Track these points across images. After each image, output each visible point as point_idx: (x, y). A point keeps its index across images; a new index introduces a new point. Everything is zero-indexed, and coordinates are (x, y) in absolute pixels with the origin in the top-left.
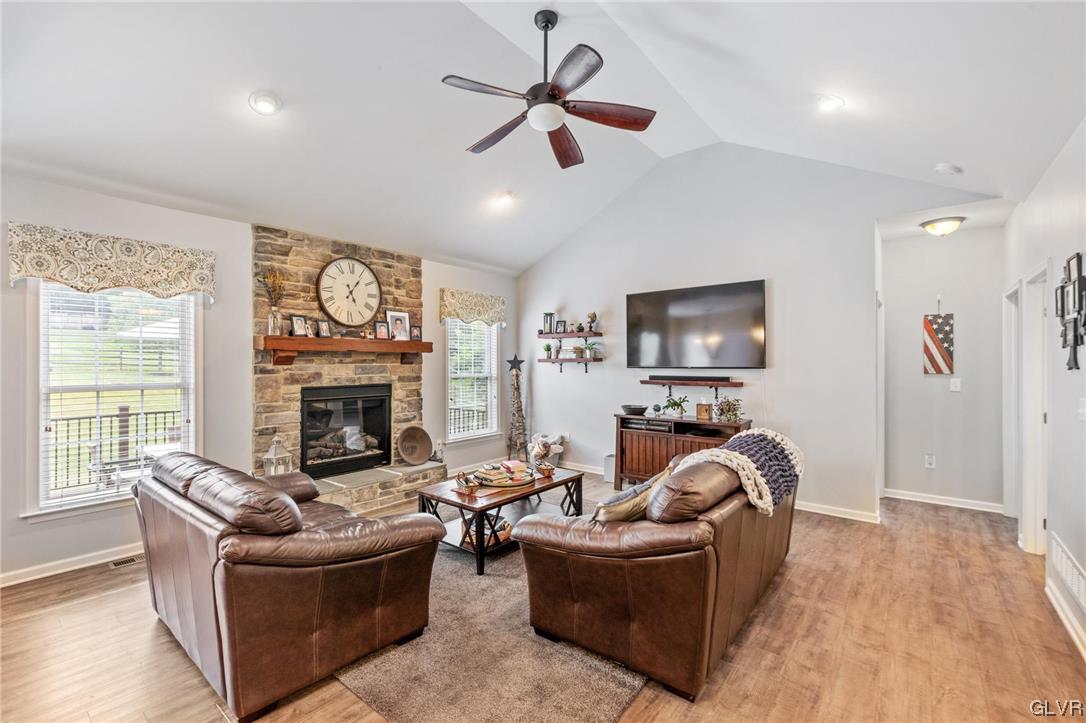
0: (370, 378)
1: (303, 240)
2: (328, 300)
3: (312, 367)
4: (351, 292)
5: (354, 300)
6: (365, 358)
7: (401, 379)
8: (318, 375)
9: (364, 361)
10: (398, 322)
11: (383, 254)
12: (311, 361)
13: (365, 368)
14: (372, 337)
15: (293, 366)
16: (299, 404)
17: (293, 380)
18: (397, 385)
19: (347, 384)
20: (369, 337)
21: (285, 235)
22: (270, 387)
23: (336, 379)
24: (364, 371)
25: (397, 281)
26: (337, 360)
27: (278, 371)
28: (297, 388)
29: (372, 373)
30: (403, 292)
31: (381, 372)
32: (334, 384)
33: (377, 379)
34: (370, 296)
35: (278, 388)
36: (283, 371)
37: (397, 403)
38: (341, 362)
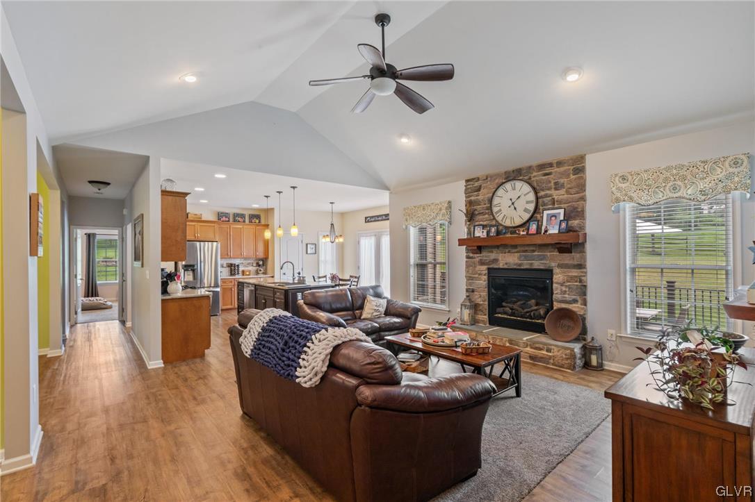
0: (531, 264)
1: (487, 179)
2: (497, 213)
3: (493, 256)
4: (513, 204)
5: (515, 209)
6: (526, 248)
7: (560, 266)
8: (496, 261)
9: (526, 251)
10: (553, 218)
11: (541, 167)
12: (492, 252)
13: (528, 256)
14: (525, 233)
15: (481, 255)
16: (486, 277)
17: (482, 263)
18: (556, 270)
19: (515, 267)
20: (522, 233)
21: (478, 179)
22: (472, 266)
23: (506, 264)
24: (526, 258)
25: (556, 184)
26: (507, 250)
27: (475, 258)
28: (484, 268)
29: (533, 260)
30: (563, 191)
31: (541, 260)
32: (506, 267)
33: (537, 264)
34: (528, 202)
35: (475, 267)
36: (478, 257)
37: (556, 285)
38: (509, 252)
